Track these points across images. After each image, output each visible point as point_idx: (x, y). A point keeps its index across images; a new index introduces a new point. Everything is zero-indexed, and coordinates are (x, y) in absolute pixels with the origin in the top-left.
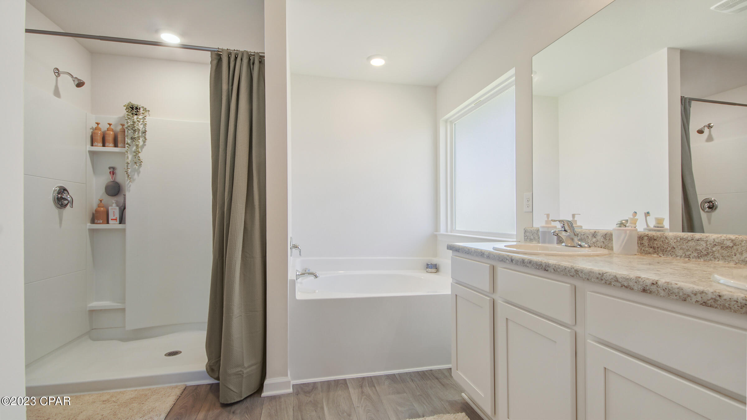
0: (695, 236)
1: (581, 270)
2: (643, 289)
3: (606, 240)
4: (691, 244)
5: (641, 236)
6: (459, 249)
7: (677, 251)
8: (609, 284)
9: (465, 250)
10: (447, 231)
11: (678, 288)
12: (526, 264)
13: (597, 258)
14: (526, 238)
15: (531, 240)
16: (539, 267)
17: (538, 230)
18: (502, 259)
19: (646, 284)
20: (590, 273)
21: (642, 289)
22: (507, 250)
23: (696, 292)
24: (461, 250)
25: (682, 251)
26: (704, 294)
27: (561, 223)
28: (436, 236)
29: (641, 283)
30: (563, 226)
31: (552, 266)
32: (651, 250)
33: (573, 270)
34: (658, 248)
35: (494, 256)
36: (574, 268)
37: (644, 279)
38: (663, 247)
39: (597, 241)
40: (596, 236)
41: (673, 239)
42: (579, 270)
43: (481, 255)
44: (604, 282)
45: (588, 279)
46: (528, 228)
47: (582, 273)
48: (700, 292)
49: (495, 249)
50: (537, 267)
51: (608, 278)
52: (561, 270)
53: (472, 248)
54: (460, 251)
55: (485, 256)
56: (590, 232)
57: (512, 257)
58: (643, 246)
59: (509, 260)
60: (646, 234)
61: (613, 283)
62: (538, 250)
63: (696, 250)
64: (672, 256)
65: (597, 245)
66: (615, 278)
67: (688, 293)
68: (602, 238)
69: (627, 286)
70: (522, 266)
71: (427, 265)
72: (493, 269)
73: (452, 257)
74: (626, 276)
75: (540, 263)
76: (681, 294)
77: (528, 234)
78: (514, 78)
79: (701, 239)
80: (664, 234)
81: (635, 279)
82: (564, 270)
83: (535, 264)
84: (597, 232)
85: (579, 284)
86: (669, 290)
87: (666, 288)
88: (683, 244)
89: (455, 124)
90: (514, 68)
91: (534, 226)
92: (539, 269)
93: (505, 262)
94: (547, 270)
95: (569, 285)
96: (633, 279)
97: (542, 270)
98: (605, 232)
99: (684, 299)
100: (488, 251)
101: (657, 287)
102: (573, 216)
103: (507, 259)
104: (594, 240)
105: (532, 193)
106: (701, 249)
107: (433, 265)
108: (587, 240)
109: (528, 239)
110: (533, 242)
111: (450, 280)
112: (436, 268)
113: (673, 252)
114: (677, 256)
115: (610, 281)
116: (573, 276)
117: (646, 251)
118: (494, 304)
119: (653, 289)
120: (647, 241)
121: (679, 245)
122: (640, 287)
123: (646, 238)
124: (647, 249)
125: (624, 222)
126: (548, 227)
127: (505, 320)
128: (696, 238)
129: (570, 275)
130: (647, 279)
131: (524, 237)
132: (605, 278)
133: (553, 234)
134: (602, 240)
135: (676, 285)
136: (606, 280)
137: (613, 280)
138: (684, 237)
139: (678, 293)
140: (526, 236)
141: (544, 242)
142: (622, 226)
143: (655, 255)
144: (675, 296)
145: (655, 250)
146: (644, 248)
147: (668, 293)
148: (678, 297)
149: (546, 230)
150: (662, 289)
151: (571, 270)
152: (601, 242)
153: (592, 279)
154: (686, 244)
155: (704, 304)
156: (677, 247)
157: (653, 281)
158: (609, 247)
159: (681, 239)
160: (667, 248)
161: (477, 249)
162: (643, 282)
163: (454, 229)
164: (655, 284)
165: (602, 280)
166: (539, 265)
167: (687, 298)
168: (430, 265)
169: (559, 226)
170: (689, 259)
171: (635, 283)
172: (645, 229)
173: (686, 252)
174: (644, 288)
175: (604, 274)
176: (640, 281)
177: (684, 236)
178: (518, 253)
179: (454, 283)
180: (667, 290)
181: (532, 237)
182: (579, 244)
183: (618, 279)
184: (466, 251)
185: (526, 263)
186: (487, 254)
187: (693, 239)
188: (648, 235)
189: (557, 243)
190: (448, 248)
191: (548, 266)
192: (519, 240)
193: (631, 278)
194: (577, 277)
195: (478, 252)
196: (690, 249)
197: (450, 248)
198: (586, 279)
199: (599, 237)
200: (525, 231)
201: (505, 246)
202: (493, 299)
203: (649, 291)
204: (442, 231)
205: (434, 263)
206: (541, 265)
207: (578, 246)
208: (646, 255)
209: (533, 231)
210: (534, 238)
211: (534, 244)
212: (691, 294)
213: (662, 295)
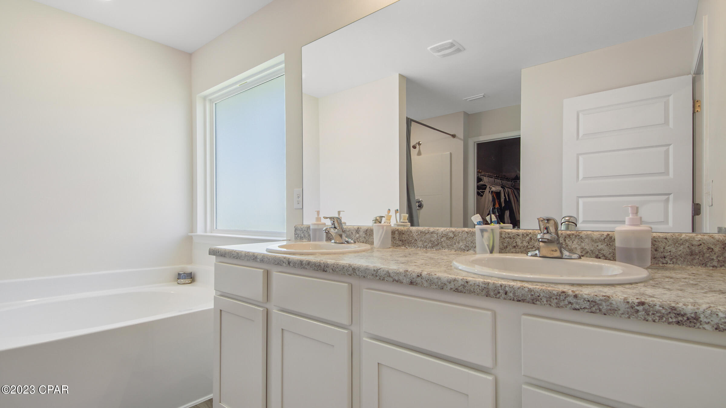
0: (430, 229)
1: (358, 267)
2: (411, 282)
3: (367, 235)
4: (428, 236)
5: (393, 231)
6: (225, 254)
7: (418, 242)
8: (383, 280)
9: (233, 254)
10: (206, 231)
11: (437, 278)
12: (304, 266)
13: (364, 253)
14: (297, 236)
15: (301, 238)
16: (318, 269)
17: (308, 228)
18: (278, 262)
19: (413, 277)
20: (366, 271)
21: (409, 281)
22: (281, 251)
23: (450, 280)
24: (228, 254)
25: (421, 242)
26: (456, 282)
27: (332, 220)
28: (191, 237)
29: (409, 276)
30: (333, 223)
31: (331, 266)
32: (400, 243)
33: (351, 269)
34: (405, 240)
35: (269, 259)
36: (351, 267)
37: (411, 272)
38: (409, 240)
39: (360, 237)
40: (359, 232)
41: (415, 232)
42: (356, 269)
43: (253, 259)
44: (378, 279)
45: (364, 277)
46: (298, 226)
47: (359, 271)
48: (453, 280)
49: (268, 250)
50: (316, 269)
51: (381, 274)
52: (340, 269)
53: (242, 251)
54: (226, 256)
55: (258, 260)
56: (354, 229)
57: (289, 259)
58: (395, 240)
59: (286, 263)
60: (397, 229)
61: (386, 279)
62: (310, 250)
63: (431, 241)
64: (414, 247)
65: (359, 240)
66: (388, 274)
67: (444, 282)
68: (364, 233)
69: (398, 280)
70: (300, 268)
71: (179, 274)
72: (267, 275)
73: (215, 264)
74: (396, 270)
75: (319, 264)
76: (439, 283)
77: (298, 232)
78: (283, 65)
79: (434, 232)
80: (410, 229)
81: (404, 272)
82: (342, 269)
83: (313, 266)
84: (360, 228)
85: (355, 282)
86: (431, 281)
87: (428, 279)
88: (422, 236)
89: (216, 104)
90: (284, 54)
91: (304, 224)
92: (317, 270)
93: (281, 265)
94: (325, 270)
95: (346, 285)
96: (403, 273)
97: (321, 271)
98: (366, 228)
99: (442, 288)
100: (261, 253)
101: (422, 278)
102: (339, 213)
103: (283, 262)
104: (357, 235)
105: (302, 189)
106: (434, 240)
107: (187, 274)
108: (351, 236)
109: (299, 237)
110: (303, 241)
111: (213, 293)
112: (191, 278)
113: (415, 244)
114: (418, 247)
115: (384, 276)
116: (350, 275)
117: (396, 244)
118: (267, 313)
119: (418, 281)
120: (398, 235)
121: (420, 238)
122: (408, 280)
123: (397, 232)
124: (397, 242)
125: (378, 218)
126: (318, 225)
127: (281, 330)
128: (431, 231)
129: (348, 274)
130: (413, 272)
131: (295, 235)
132: (379, 274)
133: (325, 231)
134: (364, 236)
135: (435, 276)
136: (380, 276)
137: (386, 276)
138: (423, 231)
139: (438, 282)
140: (296, 235)
141: (315, 240)
142: (377, 222)
143: (403, 247)
144: (435, 285)
145: (403, 243)
146: (395, 241)
147: (430, 284)
148: (437, 286)
149: (316, 227)
150: (425, 280)
151: (349, 268)
152: (363, 237)
153: (368, 276)
154: (424, 236)
155: (456, 290)
156: (418, 239)
157: (418, 273)
158: (369, 241)
159: (421, 232)
160: (412, 240)
161: (248, 252)
162: (411, 275)
163: (215, 228)
164: (420, 277)
165: (377, 276)
166: (318, 266)
167: (444, 287)
168: (182, 275)
169: (329, 223)
170: (426, 249)
171: (404, 277)
172: (395, 225)
173: (424, 244)
174: (411, 280)
175: (379, 270)
176: (408, 274)
177: (423, 229)
178: (294, 254)
179: (218, 295)
180: (429, 280)
181: (302, 235)
182: (347, 241)
183: (390, 274)
184: (234, 256)
185: (305, 264)
186: (260, 257)
187: (429, 232)
188: (398, 229)
189: (326, 241)
190: (210, 254)
191: (327, 267)
192: (289, 239)
193: (401, 272)
194: (354, 275)
195: (250, 255)
196: (427, 240)
197: (213, 252)
198: (363, 277)
199: (361, 233)
200: (296, 230)
201: (279, 247)
202: (267, 309)
203: (415, 283)
204: (200, 231)
205: (189, 271)
206: (320, 265)
207: (346, 243)
208: (397, 247)
209: (303, 228)
210: (305, 236)
211: (305, 243)
212: (447, 282)
213: (425, 285)
